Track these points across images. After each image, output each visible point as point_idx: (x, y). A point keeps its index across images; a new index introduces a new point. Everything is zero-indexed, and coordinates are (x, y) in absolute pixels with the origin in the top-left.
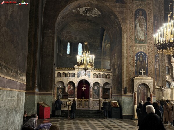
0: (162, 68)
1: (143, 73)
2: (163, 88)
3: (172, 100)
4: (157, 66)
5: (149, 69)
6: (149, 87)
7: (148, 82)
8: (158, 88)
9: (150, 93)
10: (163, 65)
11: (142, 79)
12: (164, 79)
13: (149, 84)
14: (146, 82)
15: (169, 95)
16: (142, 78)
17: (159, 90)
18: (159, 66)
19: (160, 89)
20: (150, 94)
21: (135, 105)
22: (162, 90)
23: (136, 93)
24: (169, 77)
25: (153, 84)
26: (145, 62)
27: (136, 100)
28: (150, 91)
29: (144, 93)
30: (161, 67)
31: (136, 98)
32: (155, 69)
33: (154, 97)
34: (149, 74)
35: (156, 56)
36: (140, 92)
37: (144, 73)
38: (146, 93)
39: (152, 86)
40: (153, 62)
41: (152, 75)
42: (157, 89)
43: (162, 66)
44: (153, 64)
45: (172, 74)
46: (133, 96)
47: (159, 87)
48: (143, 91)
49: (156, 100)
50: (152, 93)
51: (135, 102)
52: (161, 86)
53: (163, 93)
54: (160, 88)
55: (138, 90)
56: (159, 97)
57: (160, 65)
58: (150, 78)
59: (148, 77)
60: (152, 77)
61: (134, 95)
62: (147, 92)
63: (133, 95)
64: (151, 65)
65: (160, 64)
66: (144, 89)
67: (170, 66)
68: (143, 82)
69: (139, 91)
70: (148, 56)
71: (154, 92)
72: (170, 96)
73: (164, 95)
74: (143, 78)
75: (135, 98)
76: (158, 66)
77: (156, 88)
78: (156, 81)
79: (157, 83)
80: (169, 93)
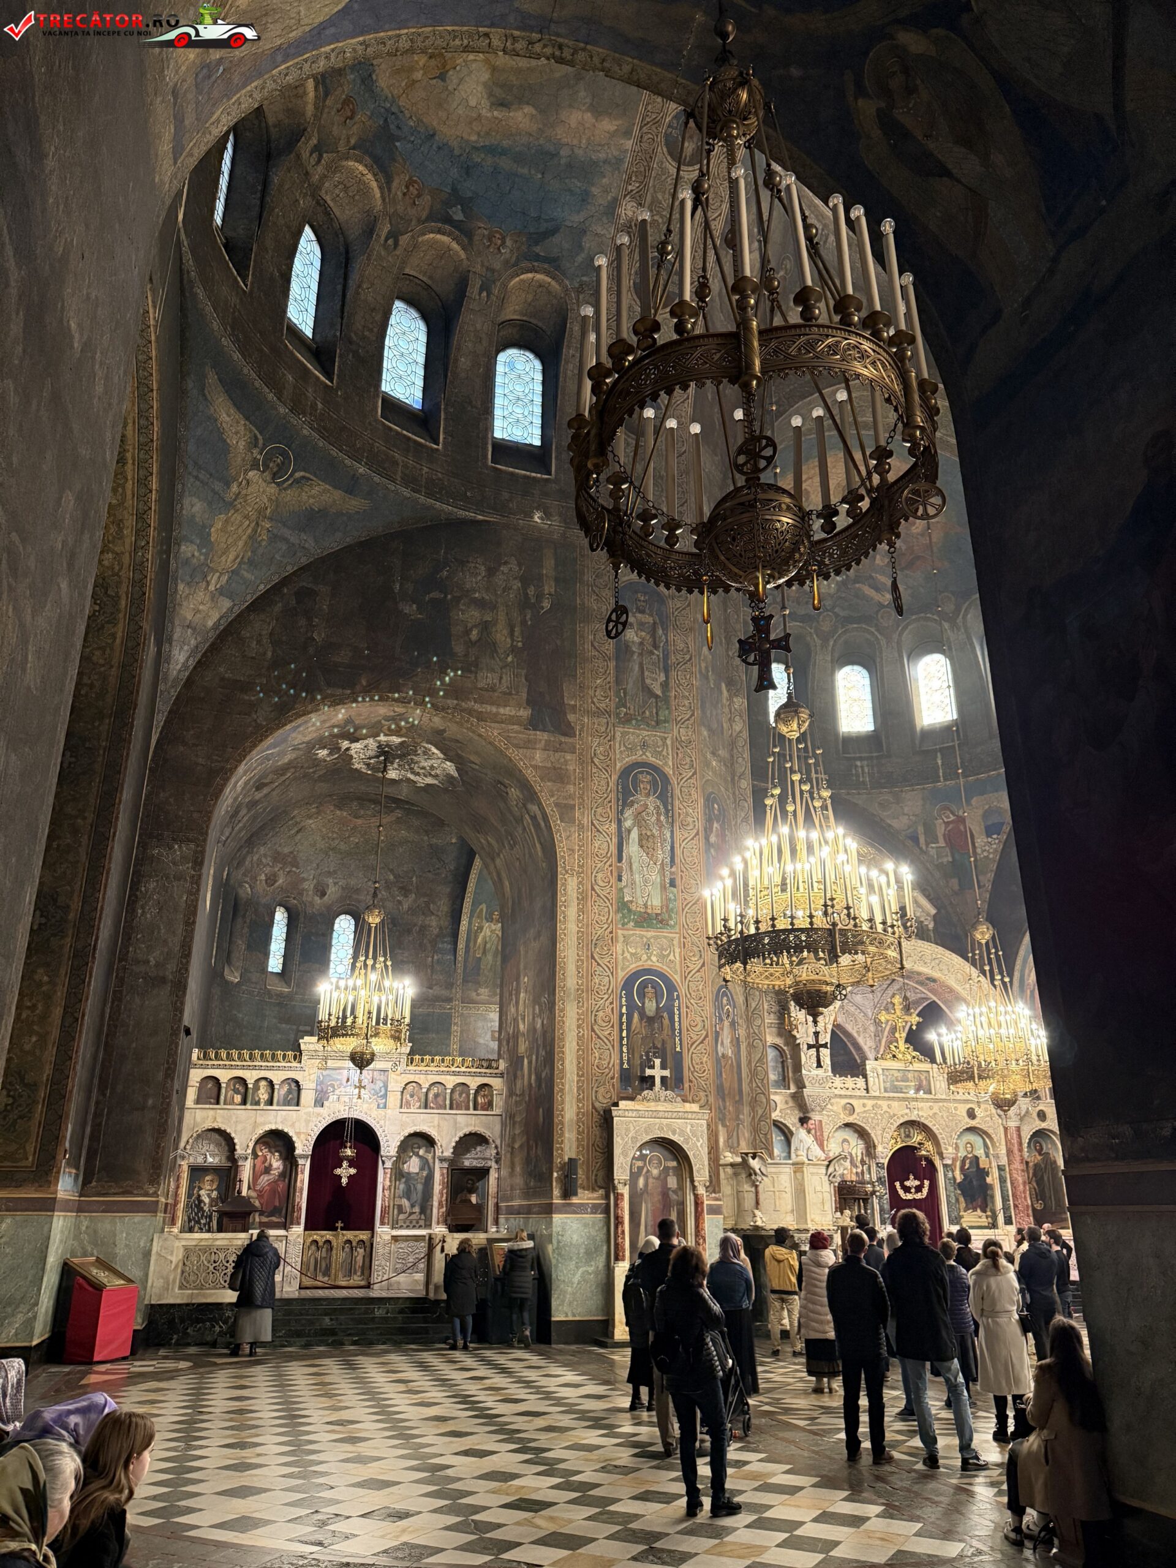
0: (749, 1053)
1: (658, 1081)
2: (755, 1164)
3: (802, 1227)
4: (726, 1048)
5: (687, 1062)
6: (691, 1154)
7: (682, 1133)
8: (732, 1165)
9: (694, 1188)
10: (754, 1038)
11: (655, 1114)
12: (760, 1112)
13: (687, 1141)
14: (674, 1132)
15: (787, 1201)
16: (652, 1106)
17: (736, 1174)
18: (736, 1042)
19: (743, 1169)
20: (696, 1196)
21: (617, 1259)
22: (751, 1173)
23: (622, 1195)
24: (786, 1102)
25: (709, 1139)
26: (666, 1022)
27: (623, 1232)
28: (692, 1181)
29: (665, 1193)
30: (743, 1047)
31: (622, 1223)
32: (718, 1061)
33: (715, 1210)
34: (686, 1085)
35: (719, 991)
36: (646, 1185)
37: (663, 1079)
38: (675, 1192)
39: (704, 1151)
40: (708, 1023)
41: (702, 1094)
42: (729, 1170)
43: (751, 1046)
44: (707, 1036)
45: (801, 1085)
46: (606, 1210)
47: (739, 1160)
48: (657, 1179)
49: (722, 1227)
50: (701, 1191)
51: (617, 1245)
52: (747, 1154)
53: (756, 1186)
54: (744, 1164)
55: (634, 1176)
56: (740, 1210)
57: (738, 1039)
58: (695, 1107)
59: (684, 1101)
60: (702, 1102)
61: (616, 1205)
62: (681, 1188)
63: (608, 1205)
64: (695, 1038)
65: (742, 1032)
66: (666, 1169)
67: (786, 1044)
68: (661, 1129)
69: (641, 1182)
70: (682, 990)
71: (714, 1186)
72: (789, 1207)
73: (762, 1197)
74: (662, 1107)
75: (619, 1221)
76: (731, 1042)
77: (722, 1162)
78: (724, 1125)
79: (729, 1137)
80: (788, 1190)
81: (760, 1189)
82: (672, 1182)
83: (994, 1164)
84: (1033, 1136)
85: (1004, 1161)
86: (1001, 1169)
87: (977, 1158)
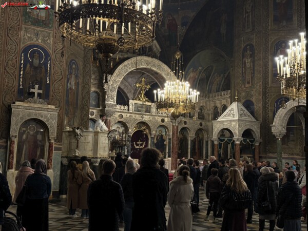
0: (83, 90)
1: (36, 94)
3: (95, 156)
4: (72, 84)
5: (52, 88)
6: (49, 126)
7: (46, 117)
8: (69, 132)
9: (49, 140)
11: (33, 108)
12: (85, 113)
13: (48, 121)
14: (42, 117)
15: (90, 146)
16: (32, 105)
17: (70, 135)
18: (77, 84)
19: (73, 133)
20: (50, 143)
21: (9, 168)
22: (76, 135)
23: (14, 142)
24: (98, 113)
25: (58, 121)
26: (43, 70)
27: (13, 157)
28: (49, 137)
29: (35, 141)
30: (80, 87)
31: (13, 153)
32: (67, 90)
33: (57, 149)
34: (51, 98)
37: (39, 94)
38: (40, 141)
39: (55, 126)
40: (63, 73)
41: (58, 102)
42: (67, 134)
43: (84, 87)
44: (62, 78)
45: (104, 106)
46: (6, 148)
47: (72, 130)
49: (60, 156)
50: (53, 141)
51: (9, 162)
52: (75, 127)
53: (78, 140)
55: (21, 134)
56: (70, 149)
58: (53, 107)
59: (48, 104)
60: (57, 105)
61: (10, 146)
62: (43, 140)
63: (7, 146)
64: (56, 78)
68: (36, 115)
69: (24, 137)
70: (53, 57)
71: (59, 139)
72: (91, 149)
73: (79, 145)
74: (36, 106)
75: (11, 152)
77: (64, 130)
80: (91, 142)
81: (79, 141)
82: (39, 137)
83: (168, 138)
84: (181, 129)
85: (171, 137)
86: (169, 139)
87: (162, 136)
